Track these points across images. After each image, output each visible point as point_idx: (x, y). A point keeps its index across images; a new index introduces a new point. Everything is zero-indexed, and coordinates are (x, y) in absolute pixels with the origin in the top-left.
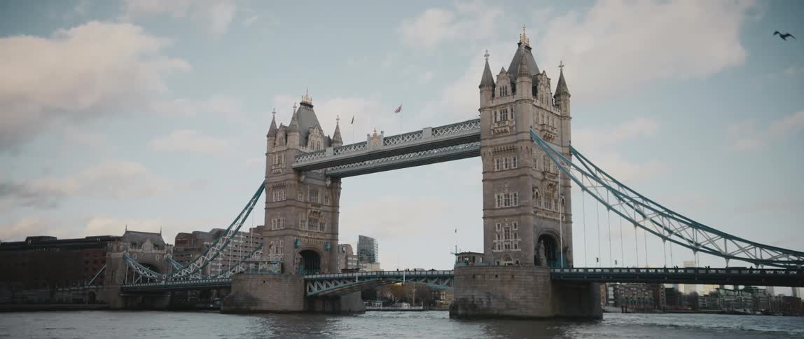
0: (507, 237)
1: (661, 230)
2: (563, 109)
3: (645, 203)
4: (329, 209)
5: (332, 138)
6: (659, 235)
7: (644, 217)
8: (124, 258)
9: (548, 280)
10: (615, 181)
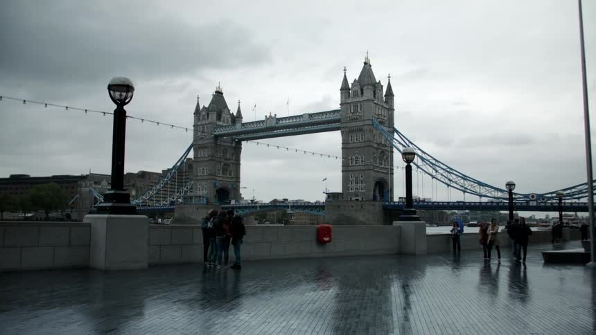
0: (357, 183)
1: (447, 181)
2: (390, 104)
3: (437, 164)
4: (235, 162)
5: (235, 114)
6: (446, 183)
7: (437, 171)
8: (90, 191)
9: (381, 208)
10: (420, 150)
